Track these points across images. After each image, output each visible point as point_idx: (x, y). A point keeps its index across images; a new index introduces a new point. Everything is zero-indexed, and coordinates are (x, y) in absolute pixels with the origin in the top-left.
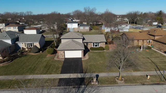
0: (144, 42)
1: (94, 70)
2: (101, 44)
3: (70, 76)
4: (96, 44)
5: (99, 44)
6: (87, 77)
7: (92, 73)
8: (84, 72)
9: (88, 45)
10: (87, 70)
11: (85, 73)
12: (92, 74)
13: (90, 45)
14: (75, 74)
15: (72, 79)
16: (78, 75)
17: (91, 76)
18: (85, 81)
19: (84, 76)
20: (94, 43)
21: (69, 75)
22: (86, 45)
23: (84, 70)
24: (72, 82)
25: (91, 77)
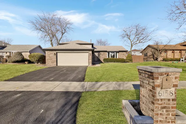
0: (183, 53)
2: (120, 54)
4: (112, 54)
5: (117, 54)
9: (101, 55)
20: (109, 52)
22: (98, 56)
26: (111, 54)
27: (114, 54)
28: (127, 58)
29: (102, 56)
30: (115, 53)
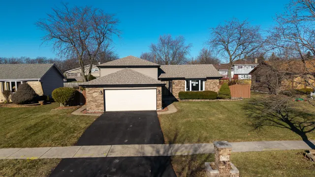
1: (205, 134)
2: (209, 83)
3: (112, 151)
4: (195, 83)
5: (204, 82)
6: (179, 153)
7: (199, 141)
8: (166, 140)
9: (173, 85)
10: (176, 135)
11: (171, 143)
12: (199, 147)
13: (177, 85)
14: (130, 146)
15: (117, 161)
16: (142, 148)
17: (196, 151)
18: (176, 167)
19: (166, 151)
20: (188, 81)
21: (106, 148)
22: (168, 87)
23: (167, 136)
24: (114, 170)
25: (197, 153)
26: (193, 82)
27: (197, 83)
28: (220, 90)
29: (175, 87)
30: (200, 81)
